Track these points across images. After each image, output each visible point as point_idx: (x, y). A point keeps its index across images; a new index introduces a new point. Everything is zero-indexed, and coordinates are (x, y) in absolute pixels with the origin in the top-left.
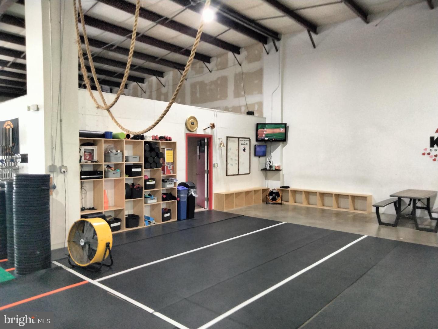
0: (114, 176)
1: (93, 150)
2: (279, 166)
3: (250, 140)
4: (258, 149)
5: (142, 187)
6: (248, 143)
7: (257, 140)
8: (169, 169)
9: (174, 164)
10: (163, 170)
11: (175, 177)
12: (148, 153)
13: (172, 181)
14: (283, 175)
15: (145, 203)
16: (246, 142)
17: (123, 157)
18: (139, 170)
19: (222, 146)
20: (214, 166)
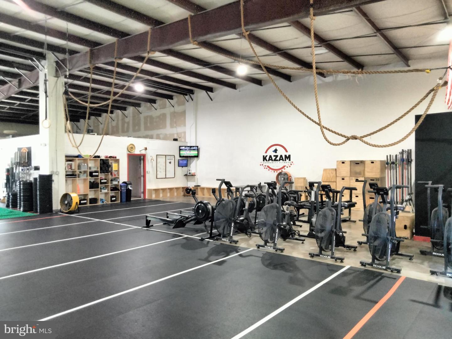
0: (83, 177)
1: (72, 164)
2: (194, 173)
3: (175, 156)
4: (181, 162)
5: (99, 183)
6: (173, 158)
7: (180, 156)
8: (115, 174)
9: (118, 171)
10: (111, 174)
11: (118, 178)
12: (102, 165)
13: (117, 180)
14: (198, 179)
15: (100, 192)
16: (171, 158)
17: (88, 167)
18: (97, 174)
19: (152, 161)
20: (147, 173)
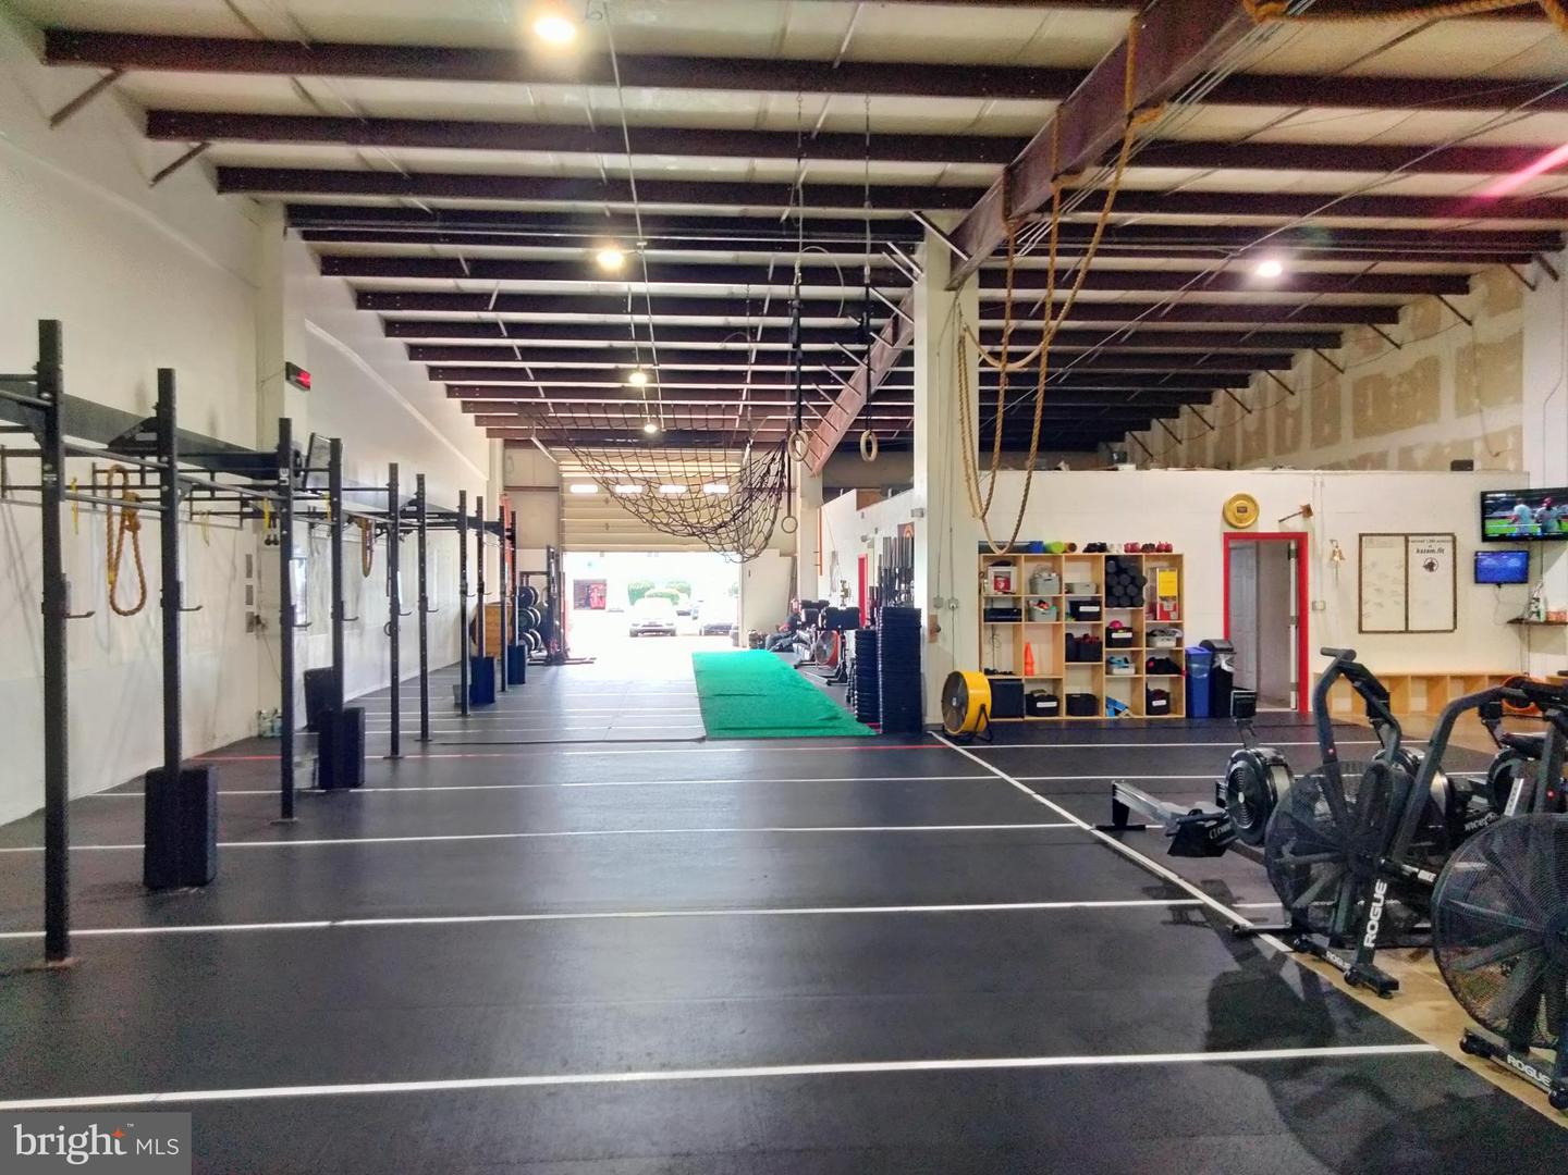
0: (1045, 617)
1: (1008, 573)
2: (1559, 613)
3: (1455, 538)
4: (1489, 562)
5: (1101, 643)
6: (1448, 548)
7: (1486, 538)
8: (1165, 609)
9: (1177, 599)
10: (1152, 610)
11: (1179, 626)
12: (1112, 578)
13: (1173, 634)
15: (1107, 673)
16: (1436, 547)
17: (1061, 584)
19: (1336, 558)
20: (1314, 609)
